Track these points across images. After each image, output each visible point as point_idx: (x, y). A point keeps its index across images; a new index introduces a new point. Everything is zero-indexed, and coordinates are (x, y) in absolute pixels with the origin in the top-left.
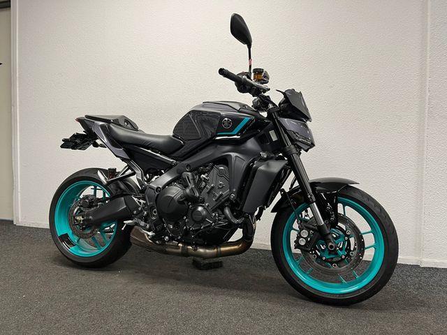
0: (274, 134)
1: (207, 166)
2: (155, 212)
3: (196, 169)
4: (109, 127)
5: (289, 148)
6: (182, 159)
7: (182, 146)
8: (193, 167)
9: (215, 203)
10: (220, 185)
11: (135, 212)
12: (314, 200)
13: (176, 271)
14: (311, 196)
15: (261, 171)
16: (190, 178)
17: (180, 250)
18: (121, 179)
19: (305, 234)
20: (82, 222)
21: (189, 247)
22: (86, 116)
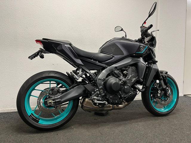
2: (102, 91)
3: (121, 69)
7: (112, 58)
8: (118, 68)
9: (132, 84)
17: (111, 108)
19: (159, 92)
20: (53, 104)
21: (115, 106)
22: (43, 39)
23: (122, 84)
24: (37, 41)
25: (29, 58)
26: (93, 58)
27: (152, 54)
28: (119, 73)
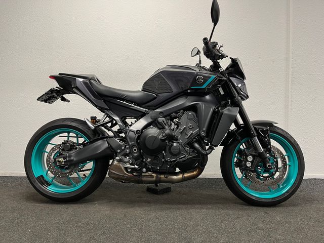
0: (222, 90)
1: (179, 113)
2: (135, 150)
3: (169, 115)
4: (90, 83)
5: (237, 99)
6: (154, 108)
7: (155, 98)
8: (165, 114)
9: (187, 140)
10: (191, 126)
11: (119, 151)
12: (256, 134)
13: (141, 197)
14: (253, 132)
15: (226, 114)
16: (165, 122)
17: (154, 179)
18: (102, 125)
19: (250, 158)
20: (63, 163)
21: (161, 176)
22: (60, 74)
23: (163, 138)
24: (52, 77)
25: (37, 100)
26: (126, 98)
27: (234, 89)
28: (163, 122)
